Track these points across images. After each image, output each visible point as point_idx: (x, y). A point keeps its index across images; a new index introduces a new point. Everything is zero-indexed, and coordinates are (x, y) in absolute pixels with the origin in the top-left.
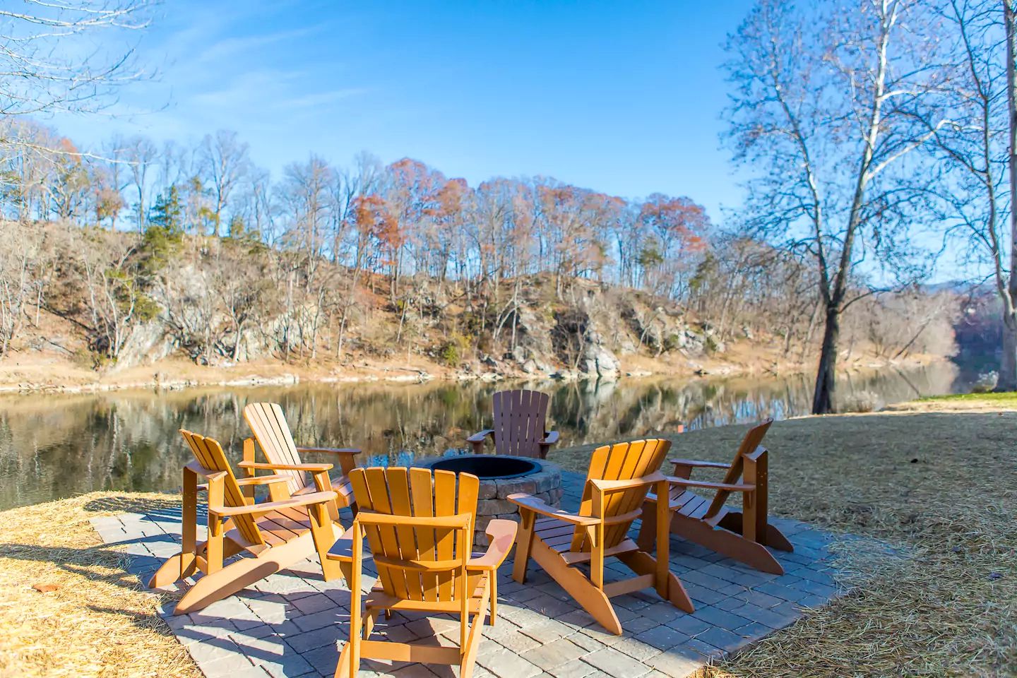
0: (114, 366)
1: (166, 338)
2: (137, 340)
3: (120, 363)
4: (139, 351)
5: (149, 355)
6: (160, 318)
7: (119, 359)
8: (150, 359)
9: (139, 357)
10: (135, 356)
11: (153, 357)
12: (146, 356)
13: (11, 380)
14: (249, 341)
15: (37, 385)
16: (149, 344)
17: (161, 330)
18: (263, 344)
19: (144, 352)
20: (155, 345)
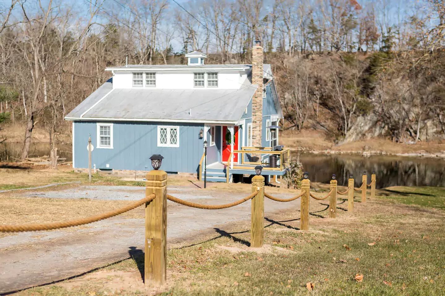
0: (343, 140)
1: (378, 124)
2: (359, 125)
3: (347, 139)
4: (360, 132)
5: (366, 134)
6: (374, 112)
7: (347, 136)
8: (367, 137)
9: (360, 135)
10: (358, 135)
11: (369, 136)
12: (364, 135)
13: (295, 145)
14: (429, 128)
15: (305, 148)
16: (367, 128)
17: (375, 118)
18: (440, 129)
19: (364, 132)
20: (371, 128)
